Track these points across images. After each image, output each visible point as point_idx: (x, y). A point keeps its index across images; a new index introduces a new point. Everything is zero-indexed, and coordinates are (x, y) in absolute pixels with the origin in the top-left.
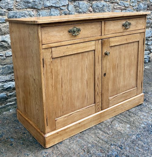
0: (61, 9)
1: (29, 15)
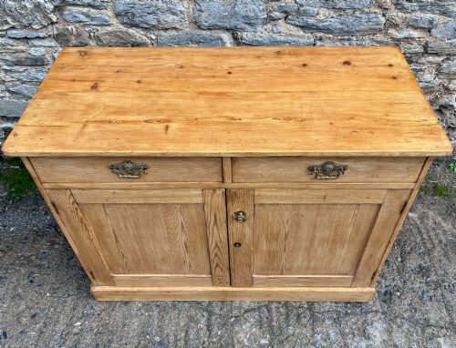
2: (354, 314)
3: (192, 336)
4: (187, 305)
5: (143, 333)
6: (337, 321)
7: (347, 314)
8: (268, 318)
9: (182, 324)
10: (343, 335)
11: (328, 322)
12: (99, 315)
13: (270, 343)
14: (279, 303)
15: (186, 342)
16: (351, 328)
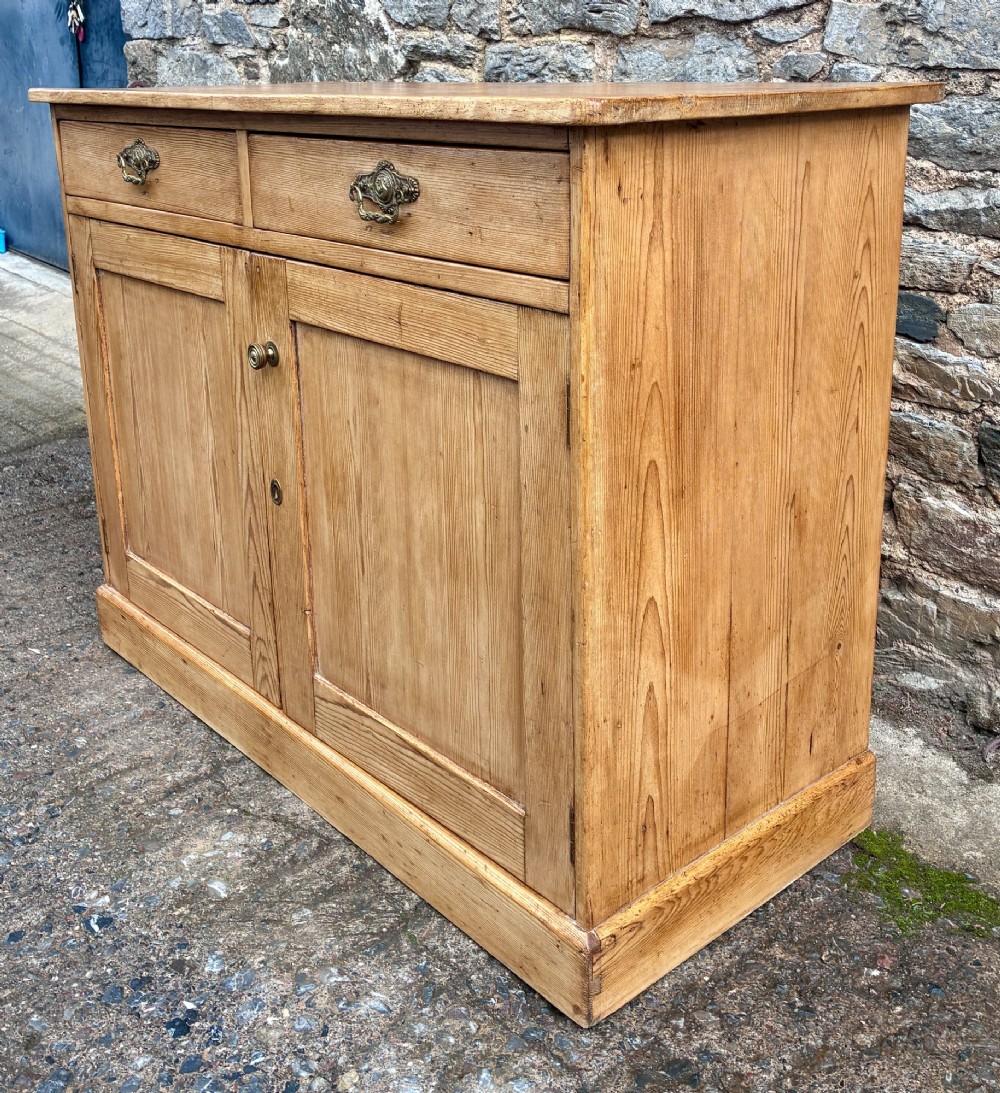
0: (756, 35)
1: (561, 69)
2: (499, 1020)
3: (127, 780)
4: (203, 734)
5: (80, 722)
6: (427, 991)
7: (480, 1004)
8: (293, 860)
9: (148, 753)
10: (397, 1026)
11: (404, 974)
12: (76, 660)
13: (225, 901)
14: (362, 854)
15: (109, 778)
16: (440, 1036)
